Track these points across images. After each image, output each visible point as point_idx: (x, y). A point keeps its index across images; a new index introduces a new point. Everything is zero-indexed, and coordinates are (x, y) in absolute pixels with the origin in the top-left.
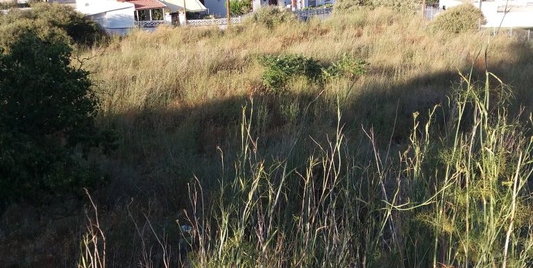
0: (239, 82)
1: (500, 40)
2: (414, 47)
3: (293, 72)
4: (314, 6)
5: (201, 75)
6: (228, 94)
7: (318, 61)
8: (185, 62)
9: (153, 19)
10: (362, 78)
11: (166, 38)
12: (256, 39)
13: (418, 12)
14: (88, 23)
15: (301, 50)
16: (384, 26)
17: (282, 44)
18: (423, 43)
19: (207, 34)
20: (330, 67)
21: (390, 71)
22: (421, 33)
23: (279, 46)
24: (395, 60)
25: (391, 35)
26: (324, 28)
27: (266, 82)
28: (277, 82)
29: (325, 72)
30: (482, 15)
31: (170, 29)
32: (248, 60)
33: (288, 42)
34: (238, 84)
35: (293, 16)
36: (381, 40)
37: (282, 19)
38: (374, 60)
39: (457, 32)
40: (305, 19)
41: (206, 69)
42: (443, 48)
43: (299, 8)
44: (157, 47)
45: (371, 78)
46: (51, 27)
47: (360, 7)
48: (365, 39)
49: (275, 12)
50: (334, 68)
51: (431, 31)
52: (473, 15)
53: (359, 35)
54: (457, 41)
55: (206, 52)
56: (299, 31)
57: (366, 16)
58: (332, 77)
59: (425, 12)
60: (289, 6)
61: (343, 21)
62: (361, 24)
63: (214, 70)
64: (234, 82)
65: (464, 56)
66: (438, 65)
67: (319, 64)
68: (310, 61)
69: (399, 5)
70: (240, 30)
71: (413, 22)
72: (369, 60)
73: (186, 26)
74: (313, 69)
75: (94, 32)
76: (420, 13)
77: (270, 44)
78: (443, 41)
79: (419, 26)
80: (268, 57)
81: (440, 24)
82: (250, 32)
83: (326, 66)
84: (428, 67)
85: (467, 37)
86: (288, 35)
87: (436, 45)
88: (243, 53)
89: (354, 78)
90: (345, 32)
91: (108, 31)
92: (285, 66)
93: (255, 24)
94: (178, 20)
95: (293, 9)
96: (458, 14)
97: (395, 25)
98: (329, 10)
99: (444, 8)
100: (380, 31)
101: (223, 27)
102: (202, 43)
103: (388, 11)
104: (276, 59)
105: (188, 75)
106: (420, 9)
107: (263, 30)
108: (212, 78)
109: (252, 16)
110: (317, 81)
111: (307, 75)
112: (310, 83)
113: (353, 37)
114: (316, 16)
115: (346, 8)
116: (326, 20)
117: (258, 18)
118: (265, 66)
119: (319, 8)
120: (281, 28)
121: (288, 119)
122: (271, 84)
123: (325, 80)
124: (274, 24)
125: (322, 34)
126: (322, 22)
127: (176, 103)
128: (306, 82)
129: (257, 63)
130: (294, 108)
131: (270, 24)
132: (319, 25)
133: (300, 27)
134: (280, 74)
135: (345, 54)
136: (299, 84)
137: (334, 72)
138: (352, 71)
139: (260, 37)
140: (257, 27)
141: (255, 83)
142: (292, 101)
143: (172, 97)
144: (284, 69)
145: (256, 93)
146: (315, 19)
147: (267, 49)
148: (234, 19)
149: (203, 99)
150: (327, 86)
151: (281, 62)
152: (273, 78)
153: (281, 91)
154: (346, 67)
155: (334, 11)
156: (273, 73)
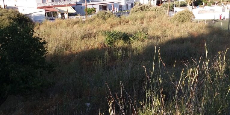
0: (95, 42)
1: (201, 25)
2: (166, 28)
3: (117, 38)
5: (77, 40)
6: (90, 48)
7: (128, 33)
8: (70, 34)
9: (53, 16)
10: (146, 41)
11: (60, 24)
12: (99, 25)
13: (166, 13)
14: (25, 18)
15: (118, 29)
16: (152, 19)
17: (110, 27)
18: (169, 26)
19: (77, 22)
20: (133, 36)
21: (158, 38)
22: (168, 22)
23: (109, 28)
24: (159, 33)
25: (155, 23)
26: (127, 20)
27: (106, 43)
28: (111, 43)
29: (131, 38)
30: (193, 15)
31: (61, 20)
32: (97, 33)
33: (113, 26)
34: (94, 44)
35: (114, 15)
36: (152, 25)
37: (109, 16)
38: (151, 33)
39: (183, 21)
40: (119, 16)
41: (79, 37)
42: (178, 28)
44: (57, 28)
45: (150, 41)
46: (9, 20)
47: (142, 11)
48: (145, 25)
49: (106, 13)
50: (134, 36)
51: (172, 21)
52: (189, 14)
53: (142, 23)
54: (183, 25)
55: (79, 30)
57: (144, 15)
58: (134, 40)
59: (169, 14)
60: (111, 11)
61: (135, 17)
62: (143, 18)
63: (83, 38)
64: (92, 43)
65: (187, 32)
66: (177, 35)
67: (128, 35)
68: (124, 34)
69: (158, 11)
70: (91, 21)
71: (164, 17)
72: (149, 33)
73: (68, 19)
74: (126, 37)
75: (28, 22)
76: (167, 14)
77: (105, 26)
78: (177, 25)
79: (167, 19)
80: (107, 32)
81: (175, 18)
82: (96, 21)
83: (131, 36)
84: (173, 36)
85: (187, 23)
86: (112, 23)
87: (175, 27)
88: (95, 31)
89: (143, 41)
90: (137, 21)
91: (34, 21)
93: (98, 18)
94: (64, 17)
95: (113, 12)
96: (183, 14)
97: (157, 19)
98: (128, 13)
99: (176, 12)
100: (151, 21)
101: (84, 20)
102: (76, 26)
103: (154, 13)
104: (110, 33)
105: (72, 40)
106: (166, 12)
107: (101, 21)
108: (83, 41)
109: (96, 15)
110: (128, 42)
111: (123, 39)
112: (125, 43)
113: (140, 24)
114: (123, 15)
115: (136, 12)
116: (128, 17)
117: (99, 16)
118: (105, 36)
119: (123, 12)
120: (109, 20)
121: (118, 58)
122: (108, 43)
123: (131, 42)
124: (106, 18)
125: (127, 22)
126: (126, 17)
127: (68, 52)
128: (123, 43)
129: (101, 35)
130: (120, 54)
131: (104, 18)
132: (125, 19)
133: (117, 20)
134: (112, 39)
135: (139, 31)
136: (120, 43)
137: (134, 38)
138: (142, 38)
139: (101, 24)
140: (99, 20)
141: (101, 43)
142: (119, 51)
143: (66, 50)
144: (114, 37)
145: (102, 47)
146: (123, 17)
147: (104, 29)
148: (88, 16)
149: (79, 50)
150: (132, 44)
151: (112, 34)
152: (109, 41)
153: (113, 46)
154: (140, 36)
155: (131, 13)
156: (109, 39)
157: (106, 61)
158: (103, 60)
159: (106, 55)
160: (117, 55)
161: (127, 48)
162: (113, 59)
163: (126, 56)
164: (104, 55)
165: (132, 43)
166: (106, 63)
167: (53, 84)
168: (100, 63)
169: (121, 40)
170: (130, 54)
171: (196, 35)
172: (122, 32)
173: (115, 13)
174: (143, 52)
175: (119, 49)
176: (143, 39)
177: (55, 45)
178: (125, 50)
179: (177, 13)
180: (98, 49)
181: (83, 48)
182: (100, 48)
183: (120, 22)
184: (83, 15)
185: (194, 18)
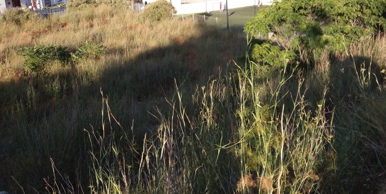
1: (186, 23)
2: (133, 32)
3: (48, 58)
4: (50, 6)
7: (66, 48)
10: (103, 58)
12: (9, 35)
13: (129, 6)
15: (48, 40)
16: (108, 18)
17: (31, 37)
18: (139, 29)
20: (77, 52)
21: (121, 51)
22: (135, 22)
23: (29, 39)
24: (123, 42)
25: (114, 25)
26: (63, 22)
27: (27, 69)
28: (36, 67)
29: (74, 56)
30: (173, 8)
32: (7, 52)
33: (36, 35)
36: (109, 29)
37: (27, 17)
38: (108, 42)
39: (159, 20)
40: (46, 16)
42: (153, 32)
43: (38, 7)
45: (109, 57)
47: (87, 5)
48: (96, 29)
49: (20, 12)
50: (80, 52)
51: (142, 19)
52: (167, 7)
53: (92, 26)
54: (160, 26)
56: (44, 25)
57: (93, 12)
58: (80, 59)
59: (135, 7)
60: (30, 7)
61: (77, 16)
62: (91, 18)
65: (168, 36)
66: (153, 44)
67: (67, 50)
68: (60, 49)
69: (115, 3)
71: (128, 14)
72: (105, 44)
74: (64, 54)
76: (132, 7)
77: (22, 37)
78: (151, 27)
79: (132, 17)
80: (26, 48)
81: (146, 15)
82: (2, 29)
83: (74, 51)
84: (146, 46)
85: (165, 22)
86: (35, 29)
87: (148, 29)
89: (97, 58)
90: (81, 24)
92: (41, 54)
93: (5, 23)
95: (34, 9)
96: (157, 7)
97: (115, 17)
98: (63, 8)
99: (146, 3)
100: (106, 22)
103: (109, 8)
104: (33, 49)
106: (130, 4)
107: (13, 27)
109: (1, 17)
110: (69, 63)
111: (60, 59)
112: (63, 65)
113: (87, 27)
114: (54, 13)
115: (76, 6)
116: (63, 16)
117: (7, 18)
118: (24, 55)
119: (55, 7)
120: (28, 25)
121: (53, 94)
122: (32, 69)
123: (75, 62)
124: (22, 22)
125: (63, 26)
126: (60, 17)
128: (60, 65)
129: (15, 54)
130: (56, 86)
131: (18, 22)
132: (58, 20)
133: (43, 23)
134: (37, 60)
135: (87, 41)
136: (55, 67)
137: (80, 55)
138: (94, 53)
139: (12, 33)
140: (8, 25)
141: (18, 70)
142: (53, 81)
144: (41, 56)
145: (21, 78)
146: (54, 16)
147: (21, 42)
150: (77, 66)
151: (38, 51)
152: (33, 64)
153: (40, 74)
154: (89, 51)
155: (67, 9)
156: (32, 61)
157: (32, 103)
158: (25, 103)
159: (30, 92)
160: (52, 89)
161: (68, 74)
162: (45, 97)
163: (70, 91)
164: (25, 93)
165: (78, 63)
166: (32, 106)
168: (20, 107)
169: (56, 61)
170: (76, 85)
171: (182, 40)
172: (55, 45)
173: (37, 11)
174: (100, 78)
175: (53, 78)
176: (96, 56)
178: (66, 77)
179: (148, 6)
180: (12, 82)
182: (16, 79)
183: (49, 27)
185: (175, 12)
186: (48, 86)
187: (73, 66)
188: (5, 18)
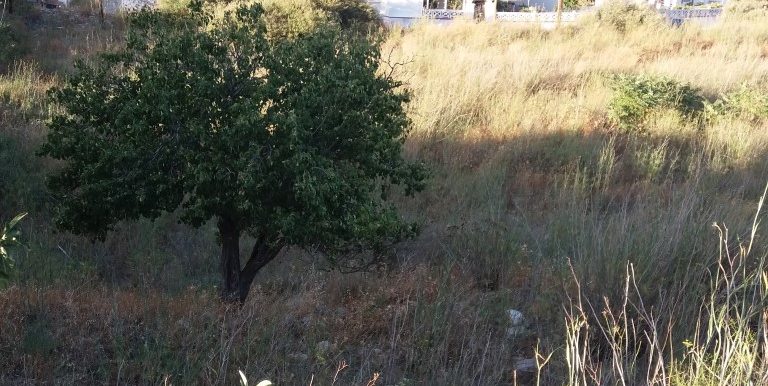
0: (571, 110)
3: (657, 103)
4: (691, 4)
5: (514, 93)
6: (552, 127)
7: (698, 90)
8: (494, 72)
9: (448, 8)
11: (465, 35)
12: (598, 48)
14: (363, 7)
15: (668, 69)
17: (637, 58)
19: (524, 34)
20: (718, 102)
23: (634, 59)
26: (708, 39)
27: (612, 115)
28: (630, 115)
29: (709, 108)
31: (472, 24)
32: (586, 78)
33: (649, 55)
34: (569, 114)
35: (659, 16)
37: (641, 20)
40: (679, 22)
41: (522, 86)
44: (453, 49)
46: (314, 9)
49: (632, 9)
50: (724, 102)
53: (765, 56)
55: (525, 62)
56: (668, 40)
58: (720, 117)
60: (652, 2)
61: (739, 31)
63: (533, 89)
64: (563, 109)
67: (700, 94)
68: (686, 89)
70: (574, 31)
73: (494, 21)
74: (690, 102)
75: (369, 20)
77: (620, 55)
80: (622, 76)
82: (589, 36)
86: (649, 44)
88: (579, 68)
89: (756, 122)
90: (743, 48)
91: (386, 21)
92: (646, 92)
94: (482, 11)
98: (715, 12)
101: (548, 27)
102: (516, 47)
104: (634, 81)
105: (495, 93)
107: (610, 34)
108: (533, 99)
109: (593, 12)
110: (696, 120)
111: (680, 109)
112: (683, 122)
113: (754, 57)
114: (696, 19)
115: (744, 11)
116: (708, 27)
117: (604, 16)
118: (615, 90)
119: (699, 8)
120: (637, 34)
121: (646, 173)
122: (621, 118)
123: (707, 120)
124: (628, 27)
125: (705, 48)
126: (704, 29)
127: (477, 132)
128: (677, 120)
129: (599, 83)
130: (657, 158)
131: (621, 26)
132: (698, 34)
133: (668, 35)
134: (637, 103)
135: (745, 84)
136: (666, 122)
137: (723, 109)
138: (753, 110)
139: (605, 45)
140: (601, 29)
141: (595, 114)
142: (655, 147)
143: (473, 124)
144: (645, 96)
145: (596, 129)
146: (692, 25)
147: (615, 64)
148: (565, 15)
149: (515, 131)
150: (710, 130)
151: (641, 86)
152: (626, 108)
153: (635, 129)
154: (744, 104)
155: (724, 15)
156: (627, 101)
157: (603, 178)
158: (591, 175)
159: (607, 157)
160: (647, 163)
161: (688, 141)
162: (629, 173)
163: (681, 173)
164: (596, 158)
165: (712, 124)
166: (602, 184)
167: (414, 229)
168: (580, 181)
169: (671, 111)
170: (697, 165)
172: (677, 80)
173: (662, 11)
174: (749, 164)
175: (655, 143)
176: (756, 118)
177: (440, 106)
178: (680, 147)
180: (580, 134)
181: (527, 124)
182: (588, 129)
183: (678, 46)
184: (549, 9)
186: (642, 156)
187: (701, 128)
188: (600, 16)
